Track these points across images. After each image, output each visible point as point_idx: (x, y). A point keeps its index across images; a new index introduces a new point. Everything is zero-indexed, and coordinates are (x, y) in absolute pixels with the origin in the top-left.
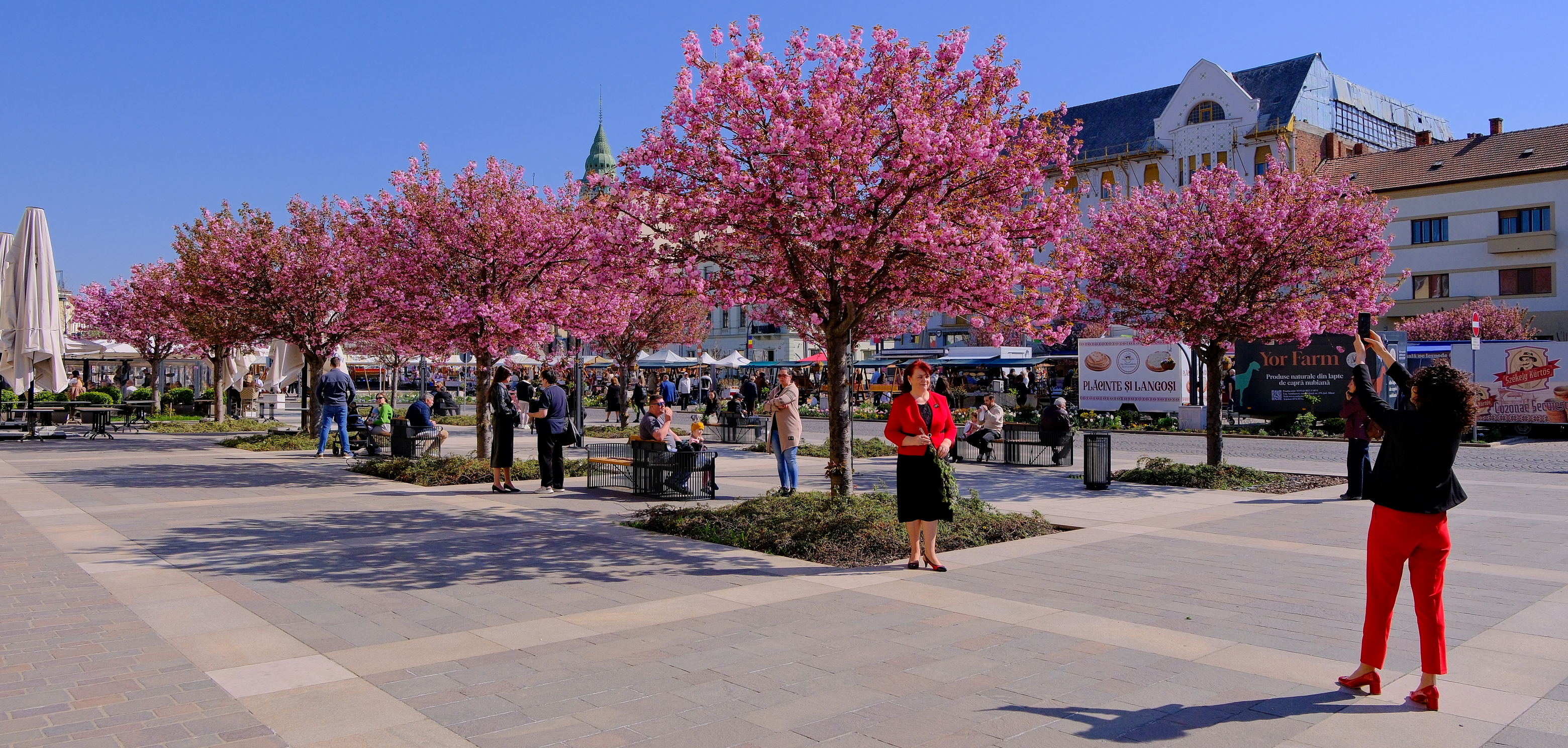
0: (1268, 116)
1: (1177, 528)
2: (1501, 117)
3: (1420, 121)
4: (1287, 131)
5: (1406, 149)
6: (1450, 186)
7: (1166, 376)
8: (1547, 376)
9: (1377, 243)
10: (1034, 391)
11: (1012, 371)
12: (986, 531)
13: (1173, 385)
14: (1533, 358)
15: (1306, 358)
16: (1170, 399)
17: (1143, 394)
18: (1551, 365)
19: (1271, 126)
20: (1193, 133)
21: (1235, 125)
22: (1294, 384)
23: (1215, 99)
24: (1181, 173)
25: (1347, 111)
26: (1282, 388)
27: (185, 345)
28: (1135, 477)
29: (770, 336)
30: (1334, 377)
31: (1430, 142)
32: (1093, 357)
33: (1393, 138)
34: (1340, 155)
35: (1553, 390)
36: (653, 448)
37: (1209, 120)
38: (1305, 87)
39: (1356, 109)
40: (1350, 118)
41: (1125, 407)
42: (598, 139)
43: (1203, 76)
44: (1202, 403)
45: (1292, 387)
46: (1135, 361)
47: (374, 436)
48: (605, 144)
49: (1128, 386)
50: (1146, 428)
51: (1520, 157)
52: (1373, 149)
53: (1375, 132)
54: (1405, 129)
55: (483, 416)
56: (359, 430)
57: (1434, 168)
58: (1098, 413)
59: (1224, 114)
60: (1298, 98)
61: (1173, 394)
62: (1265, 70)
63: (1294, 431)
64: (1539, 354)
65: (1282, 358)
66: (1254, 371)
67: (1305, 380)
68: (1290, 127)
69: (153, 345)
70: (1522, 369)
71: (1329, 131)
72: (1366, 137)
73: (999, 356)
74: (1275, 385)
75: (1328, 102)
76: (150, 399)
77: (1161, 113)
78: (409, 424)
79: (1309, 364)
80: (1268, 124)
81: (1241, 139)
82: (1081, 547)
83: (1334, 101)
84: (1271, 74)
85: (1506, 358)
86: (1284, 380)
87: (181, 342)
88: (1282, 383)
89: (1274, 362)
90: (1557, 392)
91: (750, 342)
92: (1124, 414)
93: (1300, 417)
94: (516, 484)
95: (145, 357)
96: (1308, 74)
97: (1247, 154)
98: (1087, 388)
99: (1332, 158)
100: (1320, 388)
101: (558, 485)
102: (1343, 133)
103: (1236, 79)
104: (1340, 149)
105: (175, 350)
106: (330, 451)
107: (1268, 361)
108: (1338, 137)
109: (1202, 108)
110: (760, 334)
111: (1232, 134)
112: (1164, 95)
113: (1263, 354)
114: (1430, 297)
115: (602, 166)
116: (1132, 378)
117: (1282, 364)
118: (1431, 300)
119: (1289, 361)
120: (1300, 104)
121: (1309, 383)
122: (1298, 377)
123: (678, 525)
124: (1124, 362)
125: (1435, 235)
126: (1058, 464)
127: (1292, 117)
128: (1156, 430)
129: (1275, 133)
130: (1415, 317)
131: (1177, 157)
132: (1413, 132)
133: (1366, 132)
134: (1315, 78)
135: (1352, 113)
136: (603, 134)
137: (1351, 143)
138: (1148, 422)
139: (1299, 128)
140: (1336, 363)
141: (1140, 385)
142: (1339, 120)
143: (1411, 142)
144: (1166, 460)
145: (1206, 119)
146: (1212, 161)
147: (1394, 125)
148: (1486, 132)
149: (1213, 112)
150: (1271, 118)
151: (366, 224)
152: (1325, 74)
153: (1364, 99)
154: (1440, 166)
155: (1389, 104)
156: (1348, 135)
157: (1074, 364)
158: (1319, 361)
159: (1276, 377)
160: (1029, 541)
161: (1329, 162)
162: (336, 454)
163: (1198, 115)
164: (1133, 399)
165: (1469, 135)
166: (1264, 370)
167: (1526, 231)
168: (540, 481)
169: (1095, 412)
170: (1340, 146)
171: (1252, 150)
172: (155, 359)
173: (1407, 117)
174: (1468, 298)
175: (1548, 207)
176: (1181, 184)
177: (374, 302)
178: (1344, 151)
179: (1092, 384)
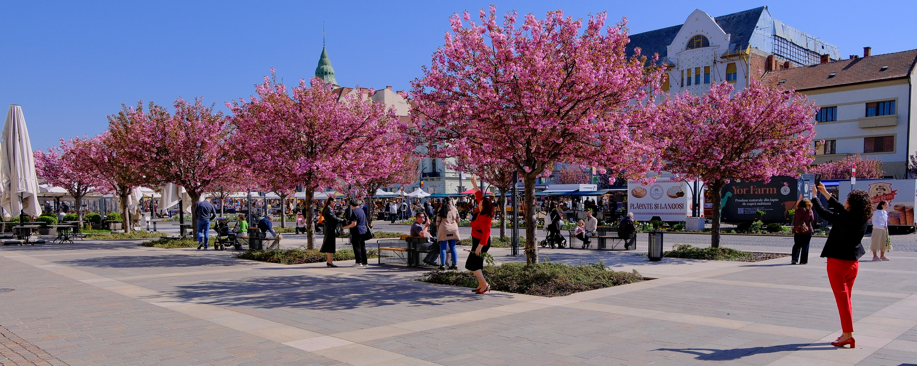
0: (735, 44)
1: (707, 278)
2: (870, 46)
3: (823, 47)
4: (746, 54)
5: (815, 66)
6: (840, 88)
7: (679, 200)
8: (891, 199)
9: (808, 126)
10: (601, 210)
11: (588, 198)
12: (612, 280)
13: (682, 206)
14: (883, 189)
15: (758, 190)
16: (680, 214)
17: (664, 211)
18: (893, 193)
19: (737, 51)
20: (690, 54)
21: (716, 50)
22: (751, 204)
23: (704, 34)
24: (683, 79)
25: (781, 42)
26: (744, 207)
27: (96, 187)
28: (673, 255)
29: (433, 179)
30: (773, 200)
31: (829, 61)
32: (636, 190)
33: (807, 58)
34: (776, 69)
35: (893, 207)
36: (419, 241)
37: (700, 47)
38: (757, 27)
39: (787, 40)
40: (782, 46)
41: (654, 218)
42: (323, 56)
43: (697, 19)
44: (699, 216)
45: (750, 206)
46: (661, 192)
47: (238, 239)
48: (327, 60)
49: (656, 206)
50: (667, 230)
51: (880, 71)
52: (795, 65)
53: (797, 54)
54: (814, 52)
55: (311, 226)
56: (229, 235)
57: (831, 77)
58: (640, 222)
59: (709, 43)
60: (753, 34)
61: (682, 211)
62: (733, 16)
63: (751, 231)
64: (887, 186)
65: (745, 189)
66: (729, 197)
67: (757, 202)
68: (748, 51)
69: (76, 187)
70: (877, 195)
71: (770, 54)
72: (791, 58)
73: (579, 190)
74: (740, 205)
75: (770, 36)
76: (75, 220)
77: (671, 42)
78: (260, 231)
79: (759, 193)
80: (735, 50)
81: (719, 59)
82: (661, 287)
83: (774, 35)
84: (737, 19)
85: (869, 189)
86: (745, 202)
87: (92, 185)
88: (744, 204)
89: (740, 191)
90: (896, 208)
91: (422, 182)
92: (654, 222)
93: (754, 223)
94: (335, 263)
95: (72, 195)
96: (759, 19)
97: (722, 68)
98: (632, 208)
99: (771, 71)
100: (766, 207)
101: (365, 263)
102: (778, 55)
103: (716, 21)
104: (776, 64)
105: (90, 190)
106: (213, 248)
107: (736, 191)
108: (775, 58)
109: (696, 39)
110: (428, 177)
111: (713, 55)
112: (673, 31)
113: (734, 187)
114: (825, 154)
115: (326, 73)
116: (659, 202)
117: (745, 193)
118: (825, 155)
119: (748, 191)
120: (754, 38)
121: (759, 204)
122: (753, 200)
123: (450, 280)
124: (654, 193)
125: (829, 117)
126: (627, 249)
127: (749, 46)
128: (673, 231)
129: (739, 55)
130: (816, 166)
131: (680, 69)
132: (819, 54)
133: (792, 54)
134: (763, 21)
135: (784, 43)
136: (326, 53)
137: (782, 61)
138: (668, 227)
139: (753, 52)
140: (775, 192)
141: (663, 206)
142: (776, 47)
143: (818, 61)
144: (689, 246)
145: (698, 46)
146: (701, 72)
147: (808, 50)
148: (861, 55)
149: (703, 42)
150: (737, 46)
151: (242, 116)
152: (769, 18)
153: (791, 34)
154: (834, 76)
155: (806, 37)
156: (781, 56)
157: (625, 194)
158: (765, 191)
159: (741, 201)
160: (632, 284)
161: (769, 73)
162: (216, 249)
163: (693, 44)
164: (659, 214)
165: (851, 57)
166: (734, 196)
167: (881, 115)
168: (355, 261)
169: (638, 221)
170: (776, 63)
171: (725, 66)
172: (78, 196)
173: (816, 45)
174: (846, 154)
175: (894, 101)
176: (682, 86)
177: (249, 161)
178: (778, 66)
179: (635, 206)
